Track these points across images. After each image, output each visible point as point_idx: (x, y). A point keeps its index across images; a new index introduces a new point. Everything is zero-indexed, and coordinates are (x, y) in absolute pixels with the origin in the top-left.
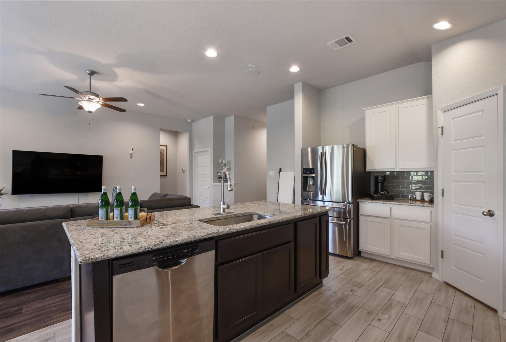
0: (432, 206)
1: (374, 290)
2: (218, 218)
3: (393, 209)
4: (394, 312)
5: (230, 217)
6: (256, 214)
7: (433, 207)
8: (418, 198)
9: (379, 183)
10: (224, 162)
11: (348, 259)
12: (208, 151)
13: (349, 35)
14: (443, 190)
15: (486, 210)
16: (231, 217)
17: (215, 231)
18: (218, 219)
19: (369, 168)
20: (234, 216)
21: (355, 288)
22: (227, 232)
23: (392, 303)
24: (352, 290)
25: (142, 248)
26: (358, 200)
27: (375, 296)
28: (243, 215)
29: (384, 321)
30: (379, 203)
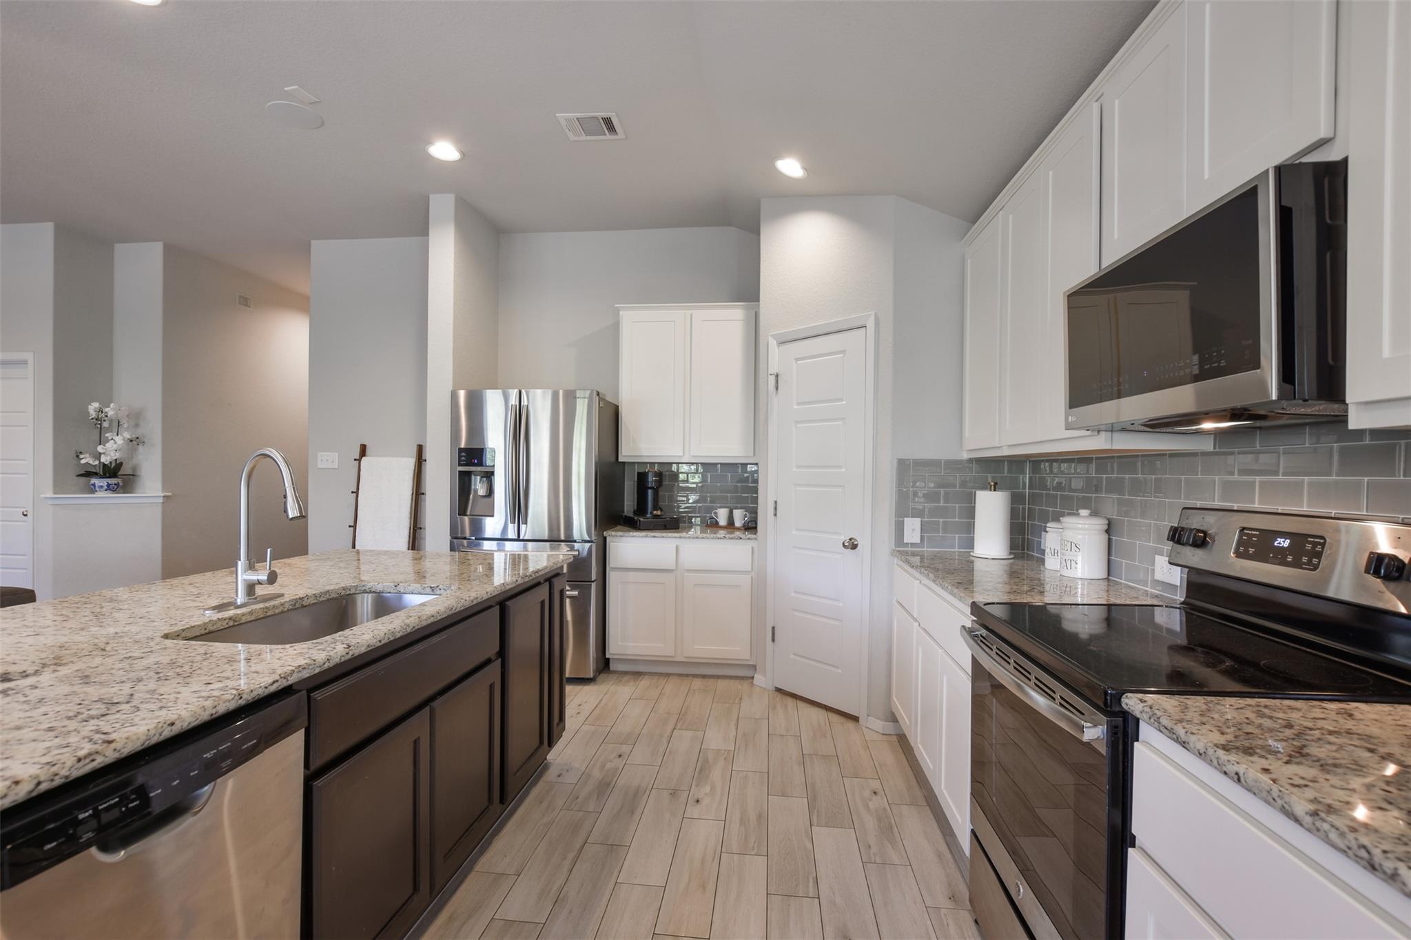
0: (755, 536)
1: (665, 740)
2: (235, 621)
3: (681, 549)
4: (716, 774)
5: (277, 611)
6: (365, 592)
7: (755, 539)
8: (723, 521)
9: (650, 491)
10: (110, 411)
11: (585, 685)
12: (25, 362)
13: (614, 114)
14: (776, 502)
15: (845, 537)
16: (283, 612)
17: (302, 662)
18: (236, 624)
19: (625, 454)
20: (291, 607)
21: (625, 749)
22: (343, 656)
23: (707, 759)
24: (620, 756)
25: (20, 787)
26: (605, 533)
27: (670, 752)
28: (322, 599)
29: (705, 802)
30: (654, 537)
